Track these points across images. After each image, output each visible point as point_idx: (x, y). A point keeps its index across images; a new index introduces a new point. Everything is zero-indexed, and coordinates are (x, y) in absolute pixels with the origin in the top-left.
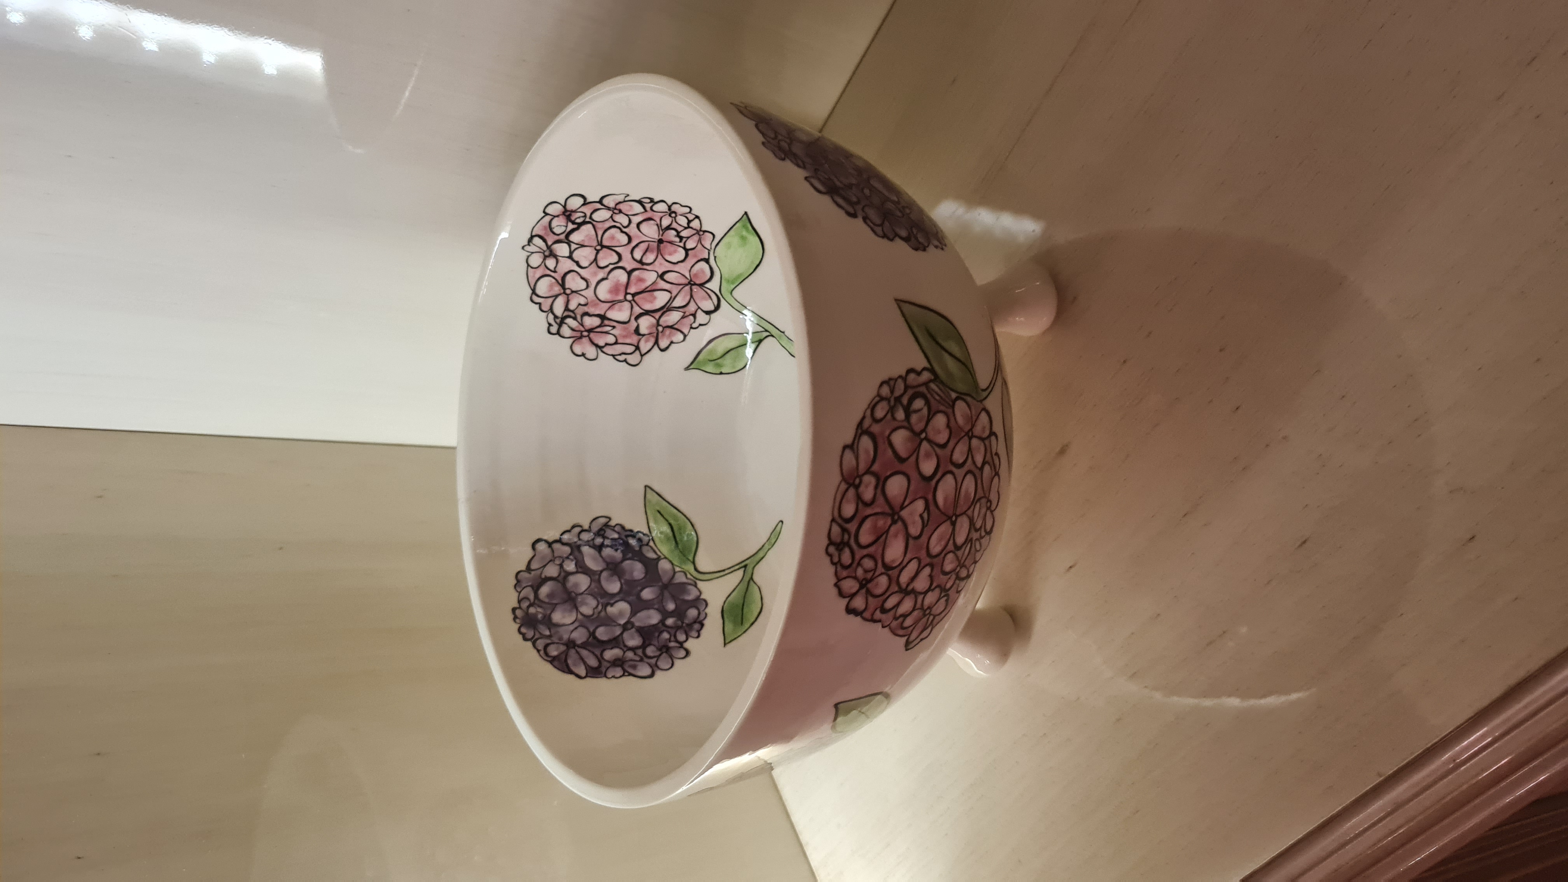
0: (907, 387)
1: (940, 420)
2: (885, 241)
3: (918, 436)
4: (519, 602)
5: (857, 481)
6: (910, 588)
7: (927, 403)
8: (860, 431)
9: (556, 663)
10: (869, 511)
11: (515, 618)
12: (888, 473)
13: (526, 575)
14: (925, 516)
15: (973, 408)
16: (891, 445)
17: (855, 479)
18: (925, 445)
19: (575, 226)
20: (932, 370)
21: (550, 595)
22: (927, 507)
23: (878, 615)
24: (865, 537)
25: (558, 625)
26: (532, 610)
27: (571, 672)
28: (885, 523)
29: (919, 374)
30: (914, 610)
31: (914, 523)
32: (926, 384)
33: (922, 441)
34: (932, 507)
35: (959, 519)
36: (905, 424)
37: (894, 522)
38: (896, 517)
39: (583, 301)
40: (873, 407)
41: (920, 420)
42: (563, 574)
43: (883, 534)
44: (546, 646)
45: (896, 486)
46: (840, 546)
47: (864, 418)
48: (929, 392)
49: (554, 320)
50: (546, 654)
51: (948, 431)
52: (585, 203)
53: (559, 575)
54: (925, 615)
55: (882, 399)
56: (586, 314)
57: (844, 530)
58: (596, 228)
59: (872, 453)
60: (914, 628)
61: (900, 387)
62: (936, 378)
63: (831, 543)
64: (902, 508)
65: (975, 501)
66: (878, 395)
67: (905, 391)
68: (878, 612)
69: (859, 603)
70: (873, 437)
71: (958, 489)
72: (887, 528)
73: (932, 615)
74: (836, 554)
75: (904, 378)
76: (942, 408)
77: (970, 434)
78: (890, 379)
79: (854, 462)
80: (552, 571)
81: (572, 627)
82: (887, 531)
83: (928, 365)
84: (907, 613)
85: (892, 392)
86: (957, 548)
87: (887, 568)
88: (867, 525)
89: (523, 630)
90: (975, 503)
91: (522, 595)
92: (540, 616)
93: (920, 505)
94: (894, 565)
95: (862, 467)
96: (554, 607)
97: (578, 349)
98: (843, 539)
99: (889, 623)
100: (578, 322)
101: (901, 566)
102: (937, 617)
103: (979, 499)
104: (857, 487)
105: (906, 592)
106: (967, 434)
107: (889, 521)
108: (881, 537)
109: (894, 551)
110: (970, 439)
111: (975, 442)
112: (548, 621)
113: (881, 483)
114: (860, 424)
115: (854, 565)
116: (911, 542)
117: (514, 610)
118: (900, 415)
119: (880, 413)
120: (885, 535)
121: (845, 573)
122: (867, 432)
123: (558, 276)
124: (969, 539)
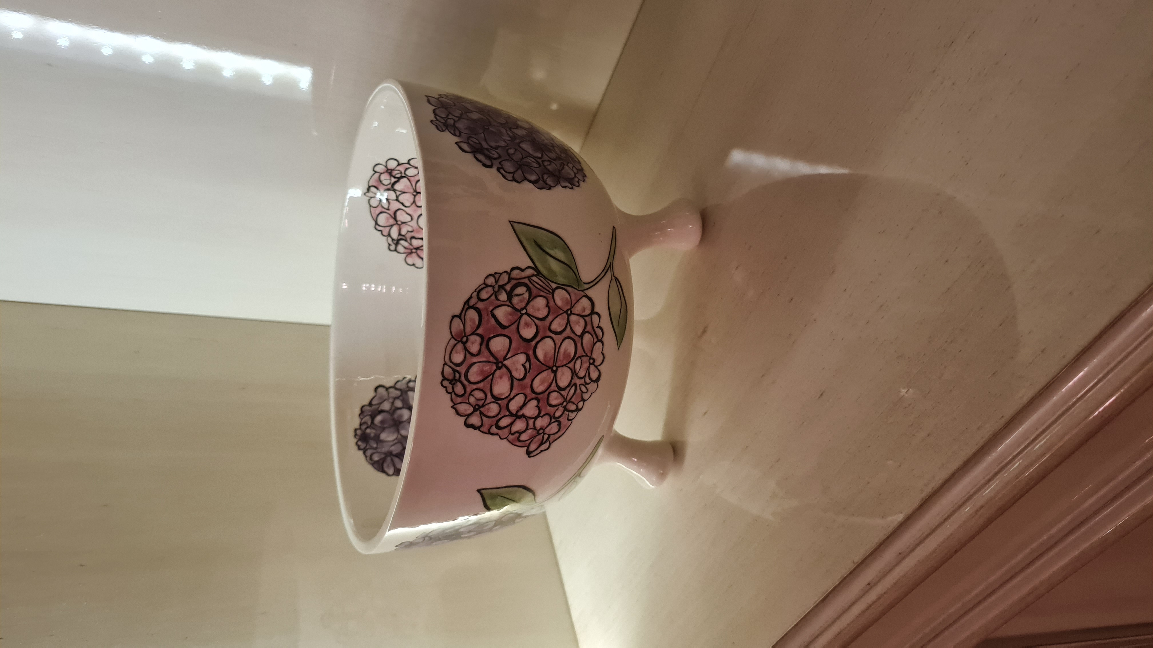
0: (510, 279)
1: (540, 302)
2: (515, 184)
3: (518, 313)
4: (361, 425)
5: (464, 339)
6: (520, 413)
7: (529, 289)
8: (466, 306)
9: (376, 466)
10: (475, 360)
11: (355, 435)
12: (492, 335)
13: (368, 408)
14: (527, 365)
15: (571, 294)
16: (494, 316)
17: (463, 337)
18: (525, 318)
19: (396, 180)
20: (536, 268)
21: (382, 422)
22: (528, 359)
23: (494, 430)
24: (473, 376)
25: (383, 441)
26: (368, 431)
27: (383, 471)
28: (490, 368)
29: (522, 270)
30: (527, 429)
31: (517, 369)
32: (529, 277)
33: (522, 315)
34: (533, 360)
35: (560, 370)
36: (508, 303)
37: (499, 368)
38: (500, 365)
39: (410, 229)
40: (479, 291)
41: (521, 301)
42: (393, 408)
43: (490, 375)
44: (372, 454)
45: (499, 344)
46: (453, 382)
47: (471, 297)
48: (531, 282)
49: (393, 242)
50: (371, 459)
51: (547, 309)
52: (399, 165)
53: (390, 410)
54: (539, 434)
55: (487, 286)
56: (413, 238)
57: (455, 371)
58: (411, 181)
59: (477, 323)
60: (532, 441)
61: (505, 278)
62: (538, 273)
63: (444, 378)
64: (505, 359)
65: (576, 358)
66: (484, 283)
67: (509, 282)
68: (494, 427)
69: (475, 420)
70: (478, 311)
71: (557, 349)
72: (493, 371)
73: (546, 434)
74: (450, 387)
75: (509, 274)
76: (542, 293)
77: (569, 312)
78: (496, 273)
79: (462, 327)
80: (386, 406)
81: (392, 443)
82: (493, 374)
83: (532, 265)
84: (521, 431)
85: (496, 282)
86: (560, 389)
87: (496, 399)
88: (475, 369)
89: (359, 443)
90: (575, 359)
91: (363, 421)
92: (372, 435)
93: (522, 358)
94: (503, 397)
95: (468, 330)
96: (383, 429)
97: (410, 261)
98: (455, 376)
99: (507, 436)
100: (408, 243)
101: (509, 398)
102: (552, 436)
103: (580, 357)
104: (464, 343)
105: (517, 416)
106: (566, 312)
107: (494, 367)
108: (488, 377)
109: (502, 387)
110: (569, 315)
111: (573, 318)
112: (377, 439)
113: (485, 342)
114: (467, 302)
115: (467, 395)
116: (516, 382)
117: (356, 430)
118: (503, 297)
119: (484, 295)
120: (491, 377)
121: (459, 400)
122: (473, 307)
123: (391, 212)
124: (572, 383)
